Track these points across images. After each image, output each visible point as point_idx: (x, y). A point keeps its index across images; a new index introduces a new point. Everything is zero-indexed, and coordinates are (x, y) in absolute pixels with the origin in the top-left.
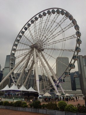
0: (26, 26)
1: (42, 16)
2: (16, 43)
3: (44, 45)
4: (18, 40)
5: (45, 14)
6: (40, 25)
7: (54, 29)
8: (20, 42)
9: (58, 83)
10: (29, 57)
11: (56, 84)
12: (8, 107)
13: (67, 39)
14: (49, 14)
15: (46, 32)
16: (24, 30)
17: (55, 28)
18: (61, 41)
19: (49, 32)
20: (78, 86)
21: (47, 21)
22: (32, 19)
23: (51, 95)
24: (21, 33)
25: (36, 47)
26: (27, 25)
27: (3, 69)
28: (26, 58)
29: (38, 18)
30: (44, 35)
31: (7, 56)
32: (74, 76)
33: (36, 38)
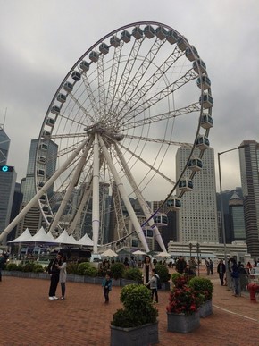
0: (76, 69)
1: (119, 41)
2: (52, 116)
3: (122, 127)
4: (56, 107)
5: (126, 38)
6: (115, 69)
7: (148, 83)
8: (61, 114)
9: (153, 227)
10: (84, 157)
11: (147, 228)
12: (15, 273)
13: (178, 113)
14: (138, 39)
15: (129, 89)
16: (71, 80)
17: (151, 80)
18: (164, 117)
19: (136, 91)
20: (239, 231)
21: (131, 58)
22: (94, 50)
23: (116, 255)
24: (65, 88)
25: (102, 133)
26: (79, 65)
27: (24, 180)
28: (76, 158)
29: (107, 48)
30: (123, 99)
31: (33, 141)
32: (230, 203)
33: (102, 104)
